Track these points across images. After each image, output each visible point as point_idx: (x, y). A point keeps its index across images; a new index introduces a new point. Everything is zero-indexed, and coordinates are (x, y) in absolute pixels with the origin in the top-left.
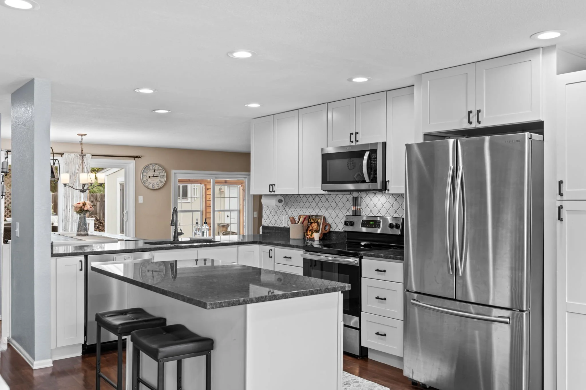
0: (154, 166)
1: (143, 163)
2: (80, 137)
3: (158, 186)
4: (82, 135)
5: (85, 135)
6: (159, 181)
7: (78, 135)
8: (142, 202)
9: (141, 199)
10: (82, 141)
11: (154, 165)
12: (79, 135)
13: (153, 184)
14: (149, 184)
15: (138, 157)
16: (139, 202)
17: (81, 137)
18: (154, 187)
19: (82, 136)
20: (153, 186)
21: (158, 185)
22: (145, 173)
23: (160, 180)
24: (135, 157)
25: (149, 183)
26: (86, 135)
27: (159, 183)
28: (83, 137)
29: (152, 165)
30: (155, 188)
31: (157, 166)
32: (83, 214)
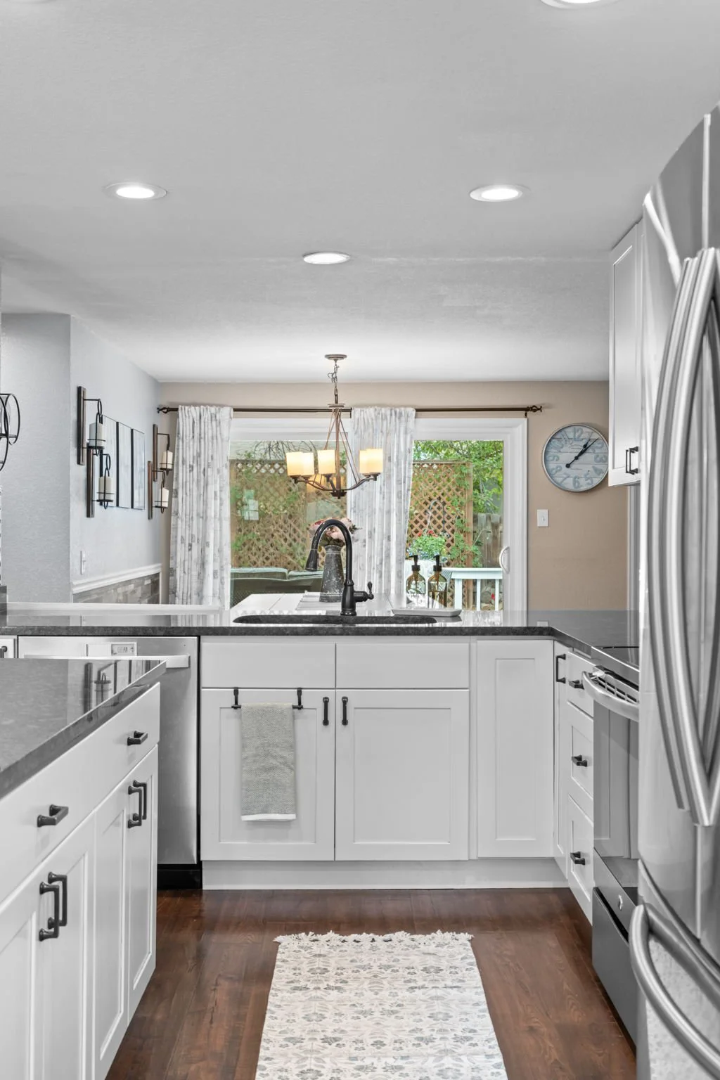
0: (580, 432)
1: (547, 424)
2: (332, 362)
3: (588, 484)
4: (337, 358)
5: (343, 357)
6: (591, 469)
7: (327, 359)
8: (546, 524)
9: (542, 517)
10: (335, 372)
11: (577, 427)
12: (329, 357)
13: (575, 478)
14: (565, 479)
15: (534, 409)
16: (538, 525)
17: (334, 362)
18: (579, 487)
19: (336, 360)
20: (575, 482)
21: (589, 481)
22: (553, 450)
23: (593, 467)
24: (527, 410)
25: (565, 476)
26: (345, 356)
27: (593, 473)
28: (339, 362)
29: (572, 428)
30: (582, 489)
31: (585, 429)
32: (331, 548)
